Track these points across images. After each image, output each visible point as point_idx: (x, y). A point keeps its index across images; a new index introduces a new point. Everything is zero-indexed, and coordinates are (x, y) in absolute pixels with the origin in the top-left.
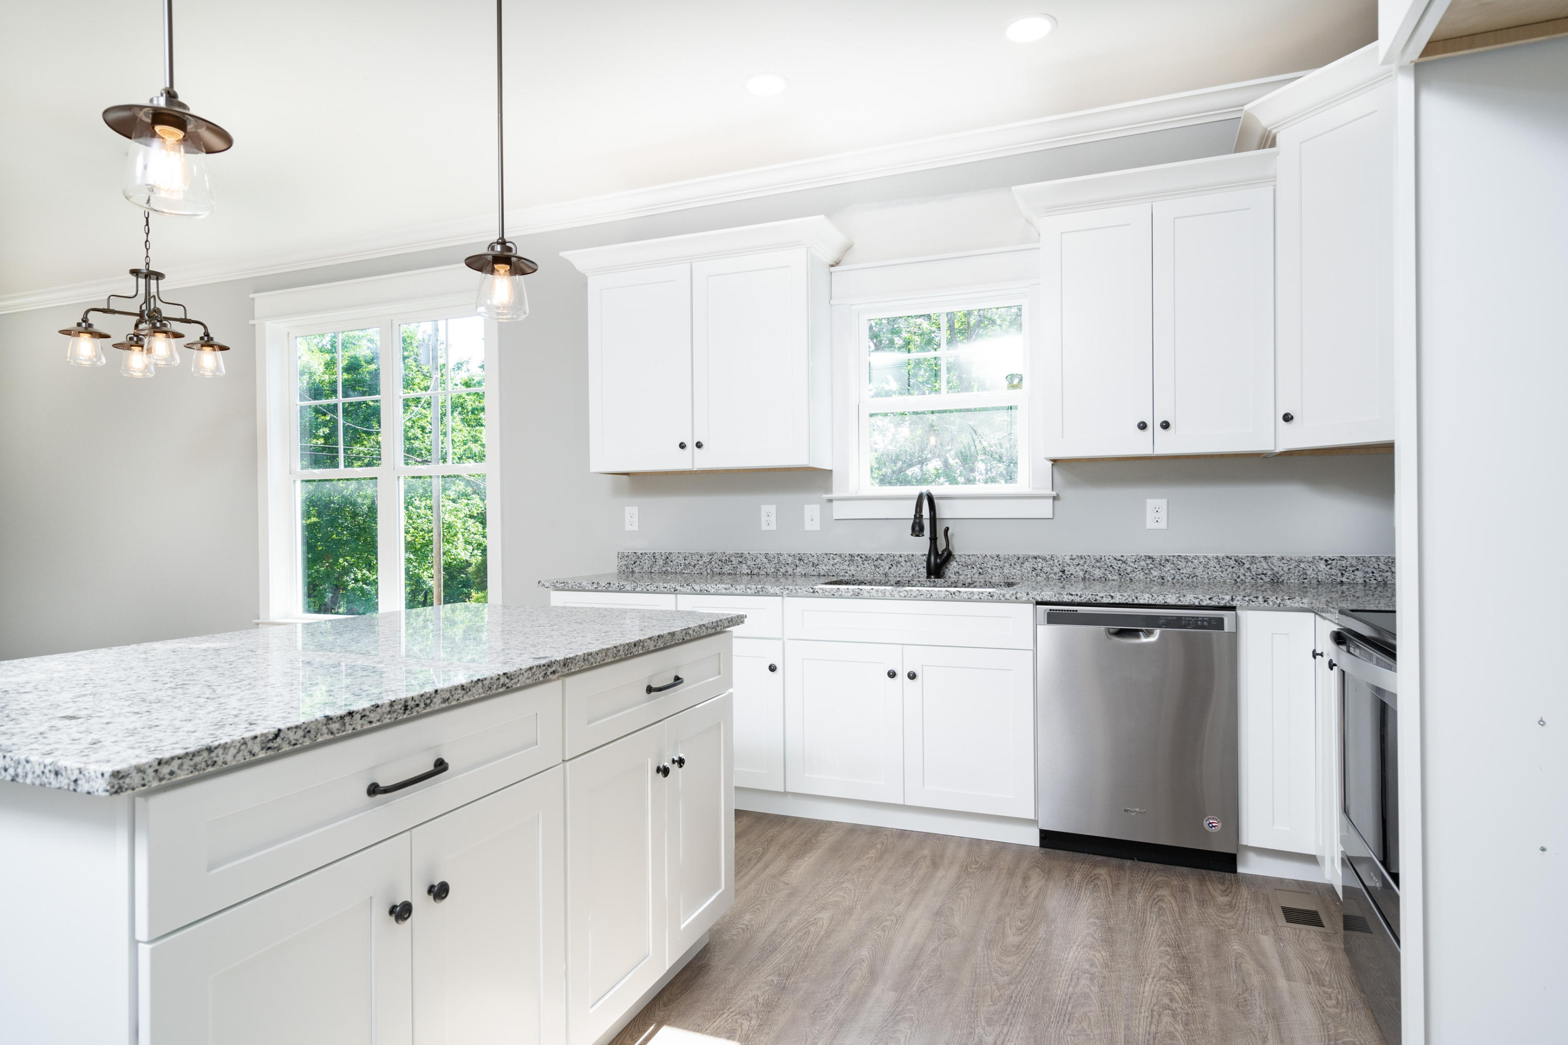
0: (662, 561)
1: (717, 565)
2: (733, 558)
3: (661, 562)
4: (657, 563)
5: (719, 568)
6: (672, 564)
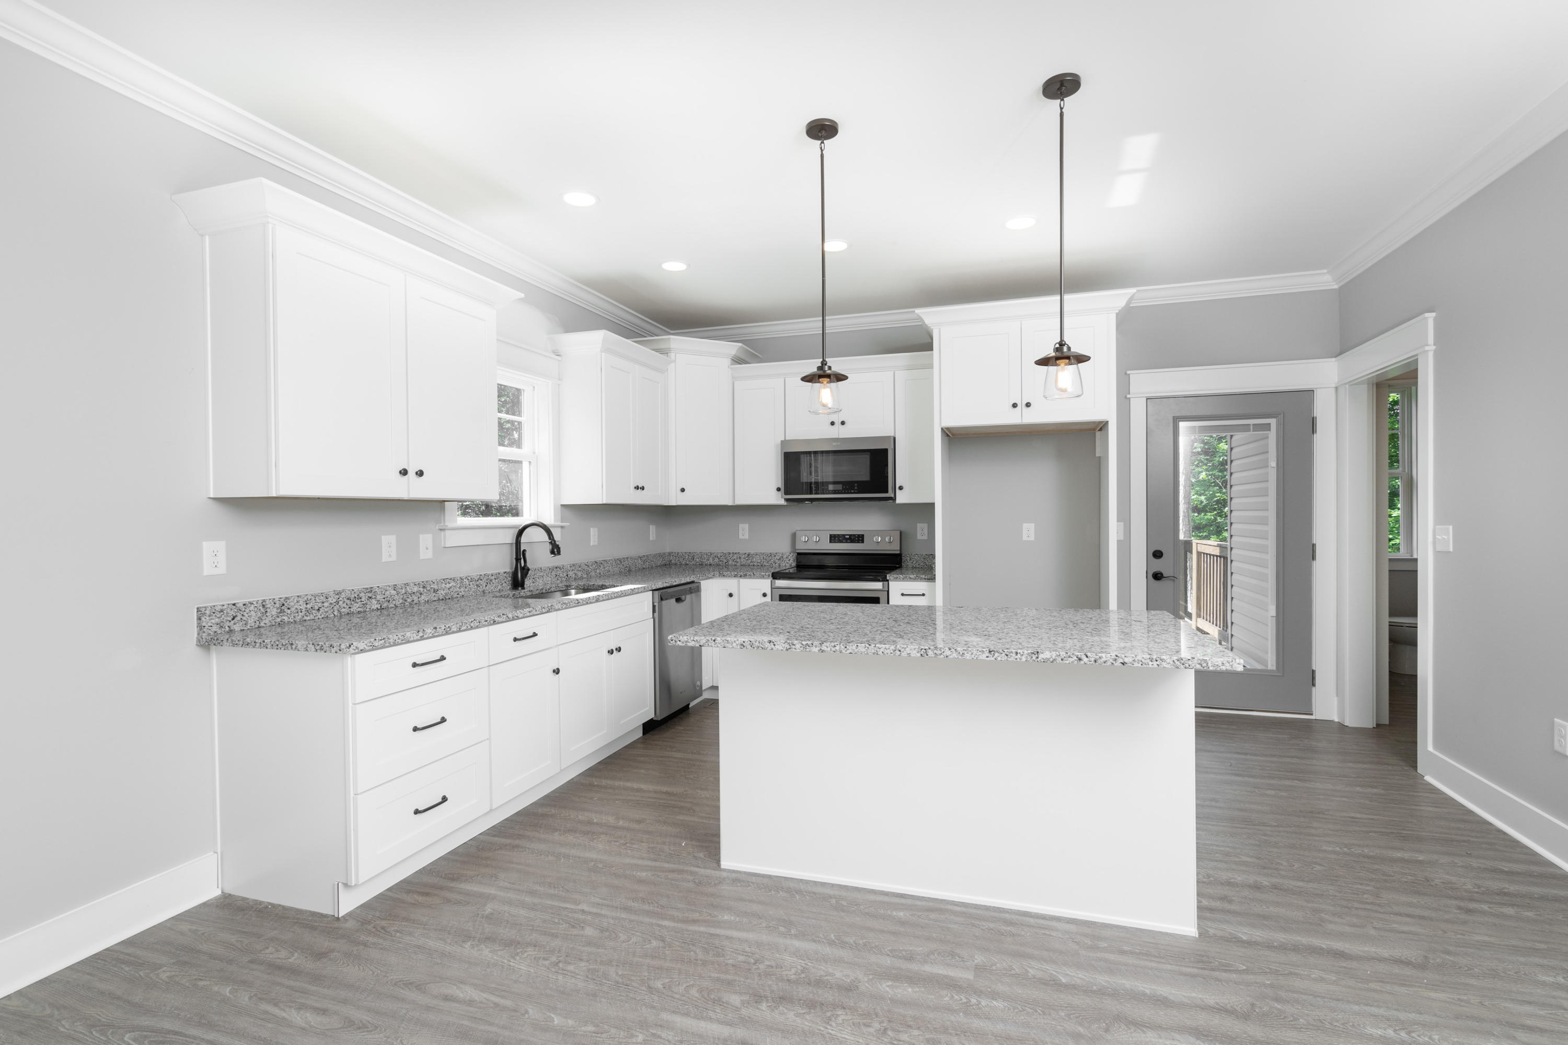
1: (345, 605)
2: (362, 595)
3: (274, 612)
4: (268, 614)
5: (348, 607)
6: (289, 611)
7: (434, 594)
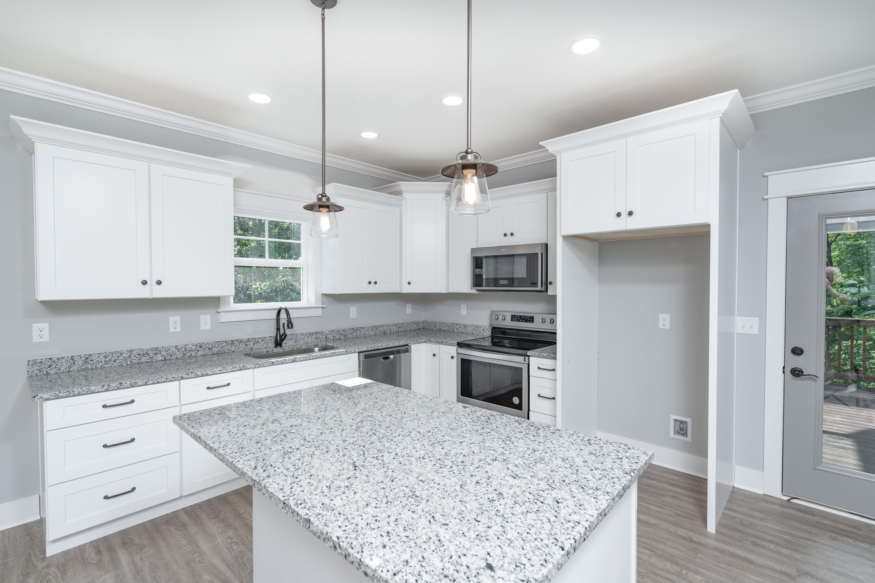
0: (81, 361)
1: (136, 358)
2: (150, 352)
3: (81, 363)
4: (76, 364)
5: (138, 359)
6: (92, 362)
7: (209, 351)
